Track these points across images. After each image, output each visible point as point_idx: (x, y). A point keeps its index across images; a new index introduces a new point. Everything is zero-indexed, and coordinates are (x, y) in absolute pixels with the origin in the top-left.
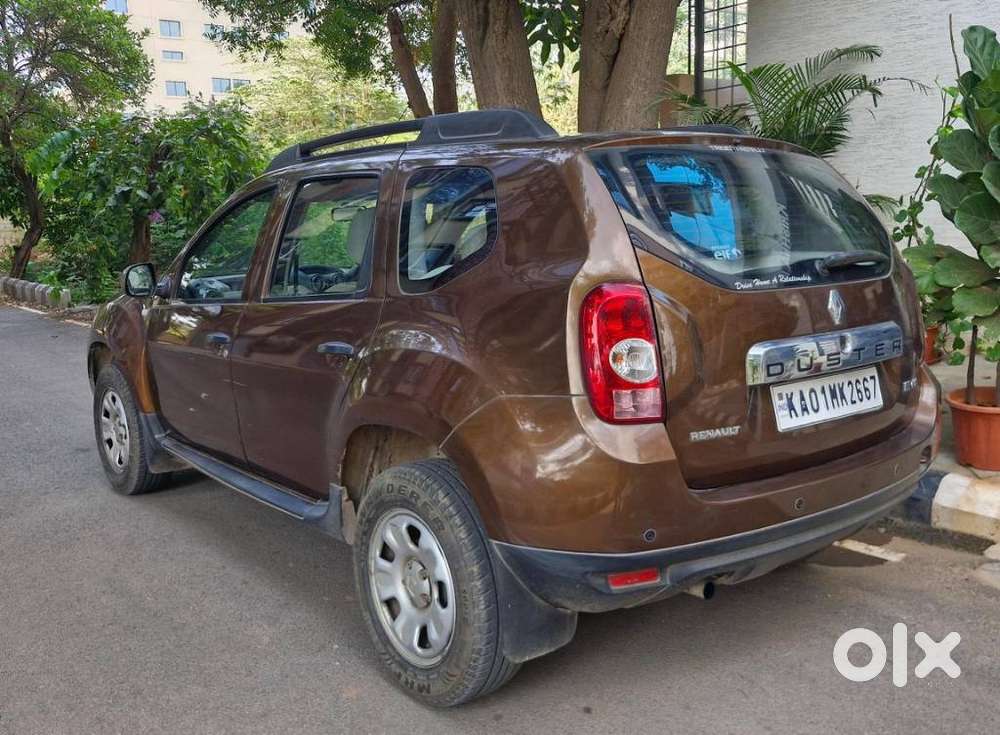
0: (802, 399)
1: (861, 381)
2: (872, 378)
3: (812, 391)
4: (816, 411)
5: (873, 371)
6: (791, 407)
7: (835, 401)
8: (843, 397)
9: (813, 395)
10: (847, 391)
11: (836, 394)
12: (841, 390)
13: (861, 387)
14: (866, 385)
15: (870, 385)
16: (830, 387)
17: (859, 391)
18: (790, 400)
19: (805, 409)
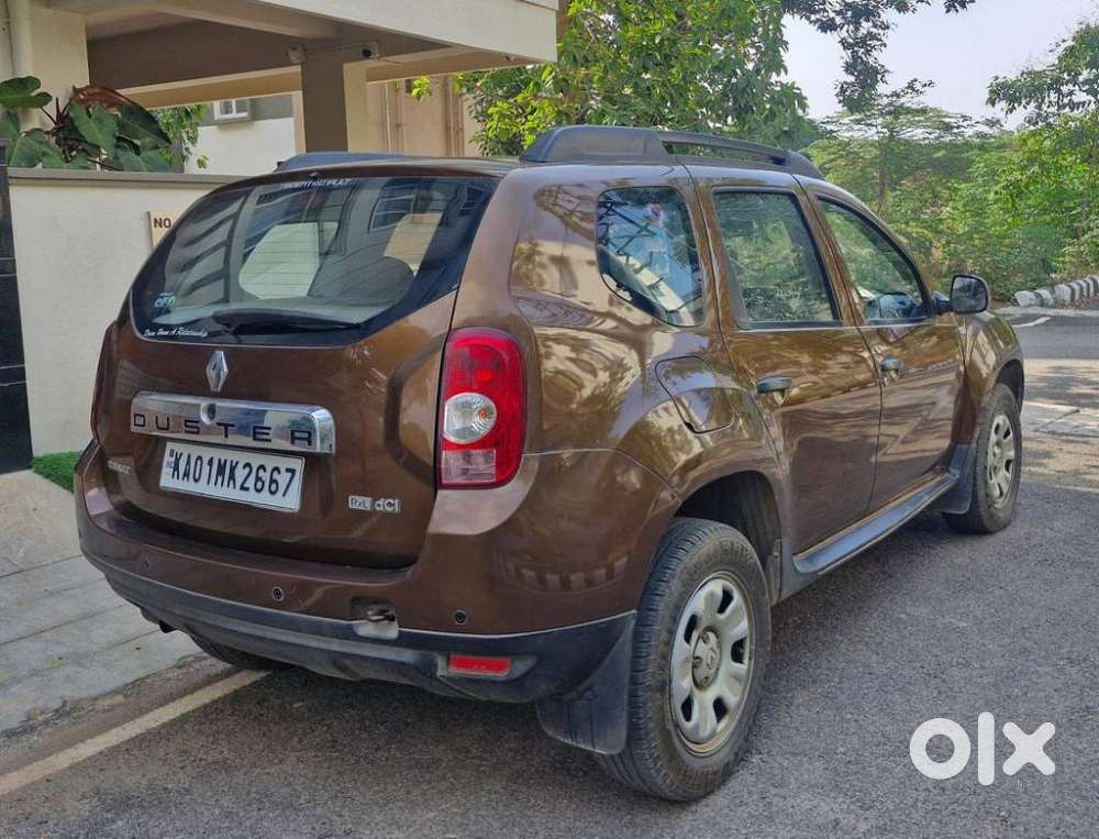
0: (188, 463)
1: (269, 469)
2: (292, 471)
3: (199, 458)
4: (196, 480)
5: (298, 465)
6: (176, 468)
7: (220, 479)
8: (232, 477)
9: (199, 462)
10: (240, 474)
11: (224, 471)
12: (233, 469)
13: (266, 476)
14: (276, 475)
15: (283, 478)
16: (220, 460)
17: (258, 479)
18: (177, 460)
19: (186, 474)
